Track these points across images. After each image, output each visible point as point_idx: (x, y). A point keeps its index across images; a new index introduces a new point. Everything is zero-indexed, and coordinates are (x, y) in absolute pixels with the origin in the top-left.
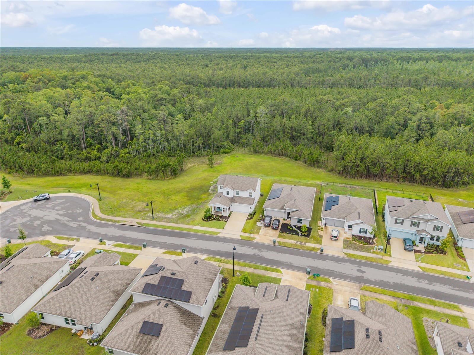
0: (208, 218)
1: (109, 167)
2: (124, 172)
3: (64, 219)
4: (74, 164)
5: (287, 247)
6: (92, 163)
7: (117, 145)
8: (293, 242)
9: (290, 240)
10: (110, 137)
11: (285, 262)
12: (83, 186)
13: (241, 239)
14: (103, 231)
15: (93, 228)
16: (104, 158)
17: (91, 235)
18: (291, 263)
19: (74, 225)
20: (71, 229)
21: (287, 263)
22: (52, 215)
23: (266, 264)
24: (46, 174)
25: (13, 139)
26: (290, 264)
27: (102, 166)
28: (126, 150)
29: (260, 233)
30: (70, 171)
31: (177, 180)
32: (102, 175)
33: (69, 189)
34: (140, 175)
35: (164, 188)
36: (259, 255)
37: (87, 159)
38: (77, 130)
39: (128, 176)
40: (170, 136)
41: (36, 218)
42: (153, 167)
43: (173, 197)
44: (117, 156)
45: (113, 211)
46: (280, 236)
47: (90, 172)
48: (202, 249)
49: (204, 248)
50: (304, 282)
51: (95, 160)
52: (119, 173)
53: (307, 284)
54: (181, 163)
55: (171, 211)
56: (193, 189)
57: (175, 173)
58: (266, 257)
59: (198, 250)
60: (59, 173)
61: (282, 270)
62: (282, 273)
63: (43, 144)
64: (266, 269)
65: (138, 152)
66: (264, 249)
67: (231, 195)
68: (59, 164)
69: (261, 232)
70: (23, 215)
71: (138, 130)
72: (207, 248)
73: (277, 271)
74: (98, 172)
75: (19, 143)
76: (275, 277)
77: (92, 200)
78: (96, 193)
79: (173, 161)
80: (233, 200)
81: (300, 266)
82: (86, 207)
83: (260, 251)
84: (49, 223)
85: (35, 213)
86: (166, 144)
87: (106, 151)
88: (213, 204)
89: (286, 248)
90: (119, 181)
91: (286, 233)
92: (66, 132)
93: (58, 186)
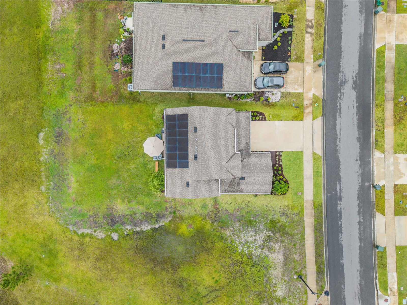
5: (324, 46)
8: (308, 39)
9: (307, 43)
11: (360, 44)
13: (321, 117)
18: (360, 37)
21: (360, 41)
23: (369, 70)
26: (362, 38)
29: (300, 91)
36: (355, 82)
46: (300, 59)
48: (360, 165)
49: (359, 161)
50: (395, 16)
53: (397, 13)
58: (357, 72)
59: (364, 169)
61: (378, 46)
62: (385, 45)
64: (381, 67)
66: (338, 78)
69: (296, 89)
72: (358, 158)
73: (381, 52)
76: (394, 52)
81: (363, 24)
83: (344, 82)
89: (326, 47)
91: (290, 51)
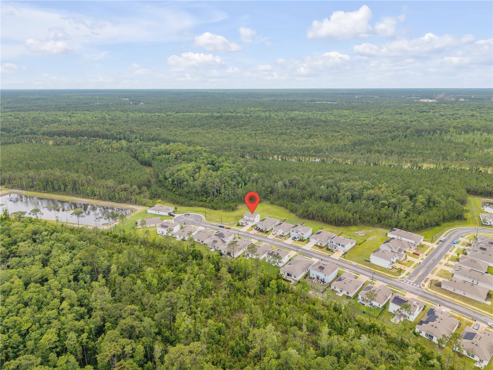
0: (238, 225)
1: (210, 205)
2: (215, 207)
3: (195, 221)
4: (196, 202)
6: (203, 203)
7: (213, 196)
9: (260, 234)
10: (211, 193)
12: (200, 211)
13: (245, 231)
14: (206, 225)
15: (203, 224)
16: (208, 201)
17: (202, 226)
19: (198, 223)
20: (197, 224)
22: (191, 220)
24: (187, 206)
25: (172, 189)
27: (207, 204)
28: (217, 199)
30: (195, 205)
31: (234, 212)
32: (207, 208)
33: (195, 212)
34: (220, 209)
35: (228, 215)
37: (201, 201)
38: (199, 189)
39: (216, 209)
40: (235, 194)
41: (186, 220)
42: (225, 206)
43: (230, 218)
44: (213, 201)
45: (210, 220)
46: (258, 232)
47: (202, 206)
51: (204, 202)
52: (213, 208)
54: (236, 206)
55: (228, 222)
56: (238, 216)
57: (233, 210)
60: (191, 206)
63: (185, 193)
65: (221, 200)
67: (247, 219)
68: (191, 202)
69: (253, 231)
70: (183, 219)
71: (222, 190)
74: (205, 207)
75: (174, 191)
77: (203, 216)
78: (205, 214)
79: (233, 205)
80: (248, 220)
82: (201, 218)
84: (191, 222)
85: (186, 218)
86: (233, 197)
87: (209, 198)
88: (241, 221)
90: (212, 211)
91: (260, 232)
92: (194, 190)
93: (191, 211)
